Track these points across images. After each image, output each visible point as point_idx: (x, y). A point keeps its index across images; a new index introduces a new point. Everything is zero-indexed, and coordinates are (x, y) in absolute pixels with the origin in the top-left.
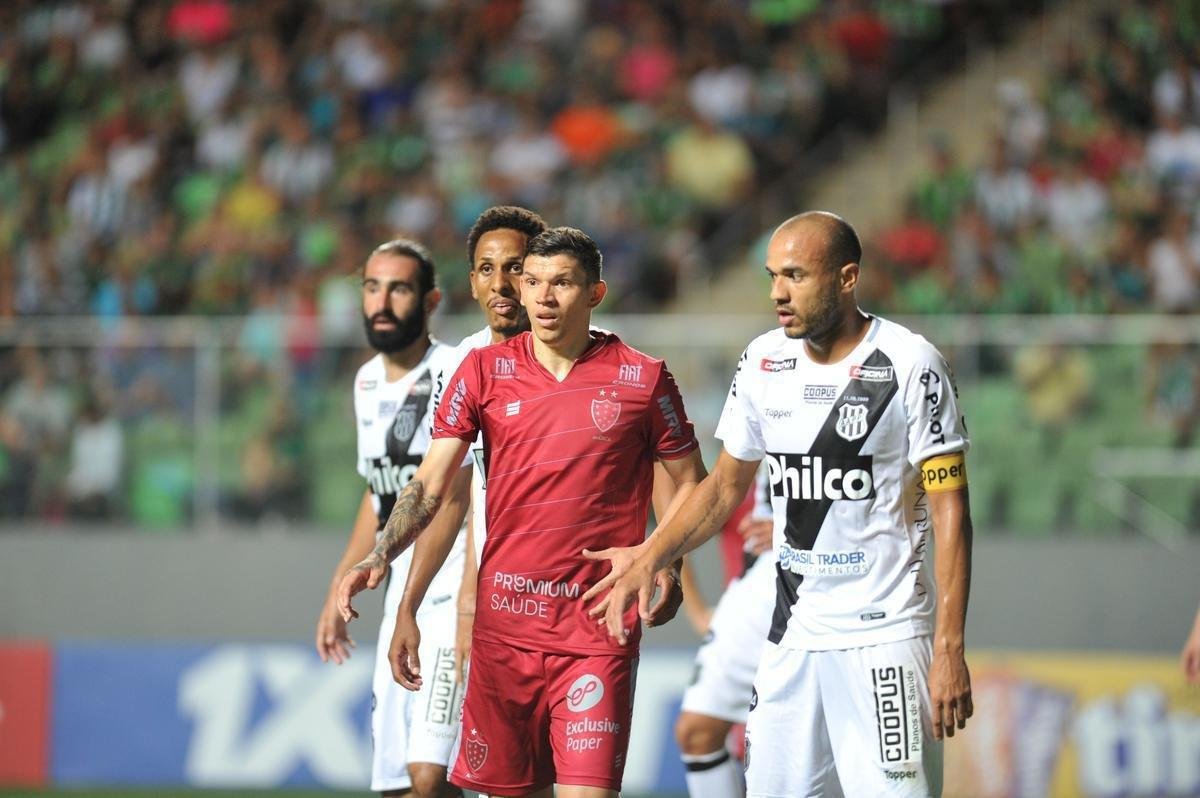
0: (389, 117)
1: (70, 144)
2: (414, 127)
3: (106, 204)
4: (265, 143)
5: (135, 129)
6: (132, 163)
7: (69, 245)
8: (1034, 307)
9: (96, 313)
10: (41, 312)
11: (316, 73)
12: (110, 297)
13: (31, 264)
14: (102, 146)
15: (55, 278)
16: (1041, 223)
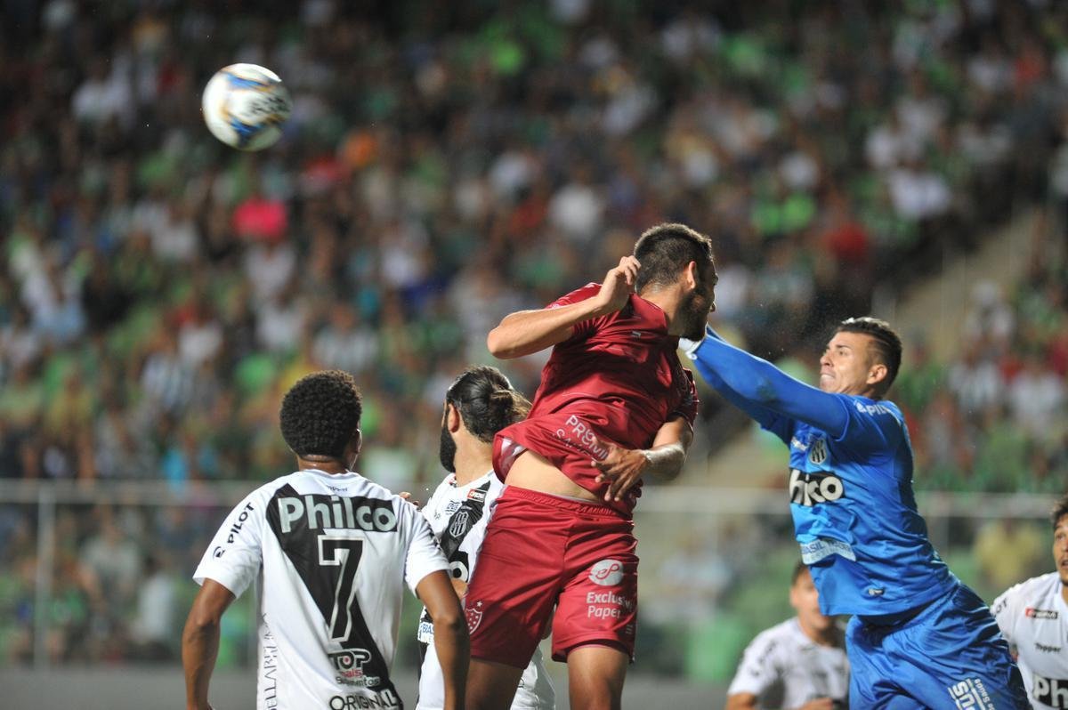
0: (427, 306)
1: (145, 326)
2: (449, 315)
3: (176, 379)
4: (316, 328)
5: (204, 313)
6: (199, 344)
7: (141, 416)
8: (1000, 487)
9: (165, 478)
10: (118, 477)
11: (361, 267)
12: (177, 463)
13: (109, 433)
14: (173, 329)
15: (130, 446)
16: (1006, 411)
